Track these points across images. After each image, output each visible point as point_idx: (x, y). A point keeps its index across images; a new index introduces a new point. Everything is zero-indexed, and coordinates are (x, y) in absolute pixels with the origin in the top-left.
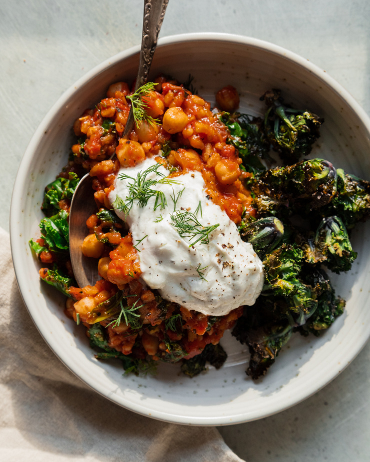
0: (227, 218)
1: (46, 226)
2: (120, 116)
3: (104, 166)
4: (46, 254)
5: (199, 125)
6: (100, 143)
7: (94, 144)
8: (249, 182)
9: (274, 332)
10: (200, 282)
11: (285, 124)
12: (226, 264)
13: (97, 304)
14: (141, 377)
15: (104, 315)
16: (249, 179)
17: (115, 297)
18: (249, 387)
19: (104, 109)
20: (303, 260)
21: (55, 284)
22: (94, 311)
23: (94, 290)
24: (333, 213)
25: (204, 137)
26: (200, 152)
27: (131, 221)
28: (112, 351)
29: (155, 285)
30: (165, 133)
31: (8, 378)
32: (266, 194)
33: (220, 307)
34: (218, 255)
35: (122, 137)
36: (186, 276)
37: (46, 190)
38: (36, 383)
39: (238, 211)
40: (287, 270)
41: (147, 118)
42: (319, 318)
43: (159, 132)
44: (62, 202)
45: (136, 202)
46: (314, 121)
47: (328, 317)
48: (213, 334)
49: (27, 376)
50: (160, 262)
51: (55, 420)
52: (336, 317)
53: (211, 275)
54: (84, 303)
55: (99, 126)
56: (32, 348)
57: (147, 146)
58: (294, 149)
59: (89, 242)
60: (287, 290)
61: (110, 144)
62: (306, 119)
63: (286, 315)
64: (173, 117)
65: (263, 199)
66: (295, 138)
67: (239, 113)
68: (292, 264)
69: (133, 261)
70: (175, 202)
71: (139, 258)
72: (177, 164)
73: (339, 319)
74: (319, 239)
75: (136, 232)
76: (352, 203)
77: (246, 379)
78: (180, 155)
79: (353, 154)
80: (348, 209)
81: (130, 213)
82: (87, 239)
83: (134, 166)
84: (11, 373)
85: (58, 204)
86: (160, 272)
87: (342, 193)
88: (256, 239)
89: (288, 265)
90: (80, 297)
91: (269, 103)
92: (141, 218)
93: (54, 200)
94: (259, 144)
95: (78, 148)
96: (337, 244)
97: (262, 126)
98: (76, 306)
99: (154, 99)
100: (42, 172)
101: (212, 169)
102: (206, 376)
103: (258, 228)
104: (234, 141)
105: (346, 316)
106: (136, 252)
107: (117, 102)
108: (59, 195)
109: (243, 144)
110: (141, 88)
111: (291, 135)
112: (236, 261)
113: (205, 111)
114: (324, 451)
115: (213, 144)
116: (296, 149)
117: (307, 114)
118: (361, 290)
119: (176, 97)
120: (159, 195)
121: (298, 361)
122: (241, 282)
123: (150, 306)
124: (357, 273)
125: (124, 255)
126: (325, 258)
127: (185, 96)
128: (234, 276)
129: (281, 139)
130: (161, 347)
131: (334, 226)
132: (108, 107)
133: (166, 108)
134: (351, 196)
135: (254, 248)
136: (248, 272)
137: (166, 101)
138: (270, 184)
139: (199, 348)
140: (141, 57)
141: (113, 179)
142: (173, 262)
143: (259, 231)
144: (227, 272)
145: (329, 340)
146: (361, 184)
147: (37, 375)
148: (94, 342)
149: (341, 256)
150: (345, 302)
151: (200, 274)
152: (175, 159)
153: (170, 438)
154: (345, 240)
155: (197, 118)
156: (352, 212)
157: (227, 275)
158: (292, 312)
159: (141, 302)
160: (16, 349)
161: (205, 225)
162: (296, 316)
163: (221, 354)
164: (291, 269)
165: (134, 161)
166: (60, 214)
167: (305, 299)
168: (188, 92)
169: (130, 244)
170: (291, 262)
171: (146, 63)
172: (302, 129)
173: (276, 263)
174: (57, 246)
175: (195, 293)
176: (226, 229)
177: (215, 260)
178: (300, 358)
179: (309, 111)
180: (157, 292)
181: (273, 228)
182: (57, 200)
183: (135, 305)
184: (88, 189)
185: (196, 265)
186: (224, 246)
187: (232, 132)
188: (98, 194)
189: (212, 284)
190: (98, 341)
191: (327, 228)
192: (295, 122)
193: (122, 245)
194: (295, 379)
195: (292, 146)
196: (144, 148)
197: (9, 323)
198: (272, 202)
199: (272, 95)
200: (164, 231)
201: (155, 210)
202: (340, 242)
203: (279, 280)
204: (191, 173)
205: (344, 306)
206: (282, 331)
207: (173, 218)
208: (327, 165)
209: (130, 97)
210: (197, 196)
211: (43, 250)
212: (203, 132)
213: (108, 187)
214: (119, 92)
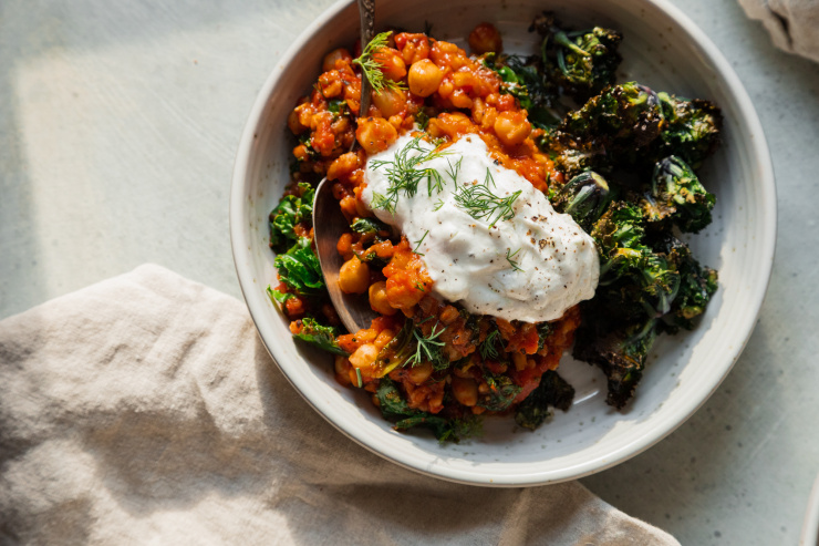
0: (528, 185)
1: (285, 263)
2: (350, 89)
3: (344, 161)
4: (293, 301)
5: (459, 77)
6: (332, 131)
7: (324, 134)
8: (543, 141)
9: (630, 334)
10: (515, 275)
11: (572, 52)
12: (543, 244)
13: (380, 349)
14: (464, 444)
15: (394, 361)
16: (541, 137)
17: (404, 332)
18: (615, 422)
19: (325, 86)
20: (643, 219)
21: (316, 339)
22: (379, 359)
23: (371, 333)
24: (667, 152)
25: (470, 91)
26: (468, 112)
27: (400, 220)
28: (416, 413)
29: (455, 295)
30: (415, 99)
31: (277, 498)
32: (571, 148)
33: (550, 305)
34: (530, 232)
35: (359, 117)
36: (495, 271)
37: (271, 219)
38: (317, 495)
39: (539, 175)
40: (627, 236)
41: (387, 83)
42: (686, 298)
43: (408, 99)
44: (298, 228)
45: (402, 193)
46: (610, 37)
47: (698, 294)
48: (548, 354)
49: (304, 487)
50: (455, 261)
51: (357, 539)
52: (710, 295)
53: (526, 262)
54: (362, 352)
55: (324, 112)
56: (302, 442)
57: (396, 119)
58: (592, 80)
59: (348, 270)
60: (634, 258)
61: (346, 131)
62: (597, 36)
63: (640, 305)
64: (422, 72)
65: (569, 156)
66: (590, 66)
67: (506, 55)
68: (631, 226)
69: (418, 270)
70: (455, 178)
71: (425, 265)
72: (441, 134)
73: (715, 298)
74: (658, 189)
75: (410, 232)
76: (689, 130)
77: (610, 413)
78: (444, 120)
79: (674, 71)
80: (687, 139)
81: (397, 209)
82: (344, 269)
83: (386, 149)
84: (280, 489)
85: (292, 231)
86: (458, 274)
87: (673, 121)
88: (574, 206)
89: (626, 228)
90: (353, 347)
91: (543, 31)
92: (414, 211)
93: (286, 227)
94: (543, 90)
95: (301, 151)
96: (685, 190)
97: (541, 66)
98: (353, 360)
99: (390, 57)
100: (261, 194)
101: (491, 130)
102: (553, 424)
103: (572, 190)
104: (510, 89)
105: (723, 290)
106: (418, 258)
107: (340, 74)
108: (292, 219)
109: (523, 90)
110: (370, 44)
111: (584, 63)
112: (556, 236)
113: (460, 58)
114: (743, 495)
115: (483, 99)
116: (595, 80)
117: (599, 31)
118: (734, 250)
119: (419, 48)
120: (432, 176)
121: (674, 369)
122: (569, 262)
123: (454, 326)
124: (721, 230)
125: (402, 267)
126: (673, 210)
127: (430, 45)
128: (558, 256)
129: (571, 73)
130: (482, 389)
131: (674, 168)
132: (331, 83)
133: (408, 67)
134: (687, 122)
135: (574, 219)
136: (575, 248)
137: (407, 57)
138: (572, 133)
139: (535, 378)
140: (360, 5)
141: (360, 175)
142: (471, 256)
143: (575, 194)
144: (546, 253)
145: (709, 328)
146: (696, 105)
147: (317, 482)
148: (387, 409)
149: (694, 202)
150: (716, 272)
151: (513, 264)
152: (438, 128)
153: (525, 519)
154: (693, 182)
155: (455, 69)
156: (693, 143)
157: (548, 257)
158: (647, 296)
159: (442, 324)
160: (280, 452)
161: (503, 196)
162: (655, 301)
163: (566, 389)
164: (632, 232)
165: (384, 143)
166: (300, 242)
167: (661, 272)
168: (432, 39)
169: (408, 250)
170: (629, 224)
171: (368, 10)
172: (596, 50)
173: (609, 229)
174: (306, 284)
175: (512, 291)
176: (531, 198)
177: (527, 240)
178: (676, 365)
179: (599, 26)
180: (459, 305)
181: (593, 186)
182: (290, 225)
183: (434, 330)
184: (329, 201)
185: (505, 251)
186: (535, 219)
187: (504, 78)
188: (345, 202)
189: (531, 275)
190: (394, 404)
191: (665, 174)
192: (585, 44)
193: (397, 255)
194: (676, 390)
195: (589, 77)
196: (394, 125)
197: (262, 415)
198: (582, 156)
199: (544, 20)
200: (450, 217)
201: (430, 195)
202: (687, 186)
203: (620, 249)
204: (465, 137)
205: (717, 278)
206: (641, 330)
207: (457, 198)
208: (643, 90)
209: (358, 61)
210: (482, 163)
211: (288, 297)
212: (466, 83)
213: (358, 186)
214: (341, 61)
